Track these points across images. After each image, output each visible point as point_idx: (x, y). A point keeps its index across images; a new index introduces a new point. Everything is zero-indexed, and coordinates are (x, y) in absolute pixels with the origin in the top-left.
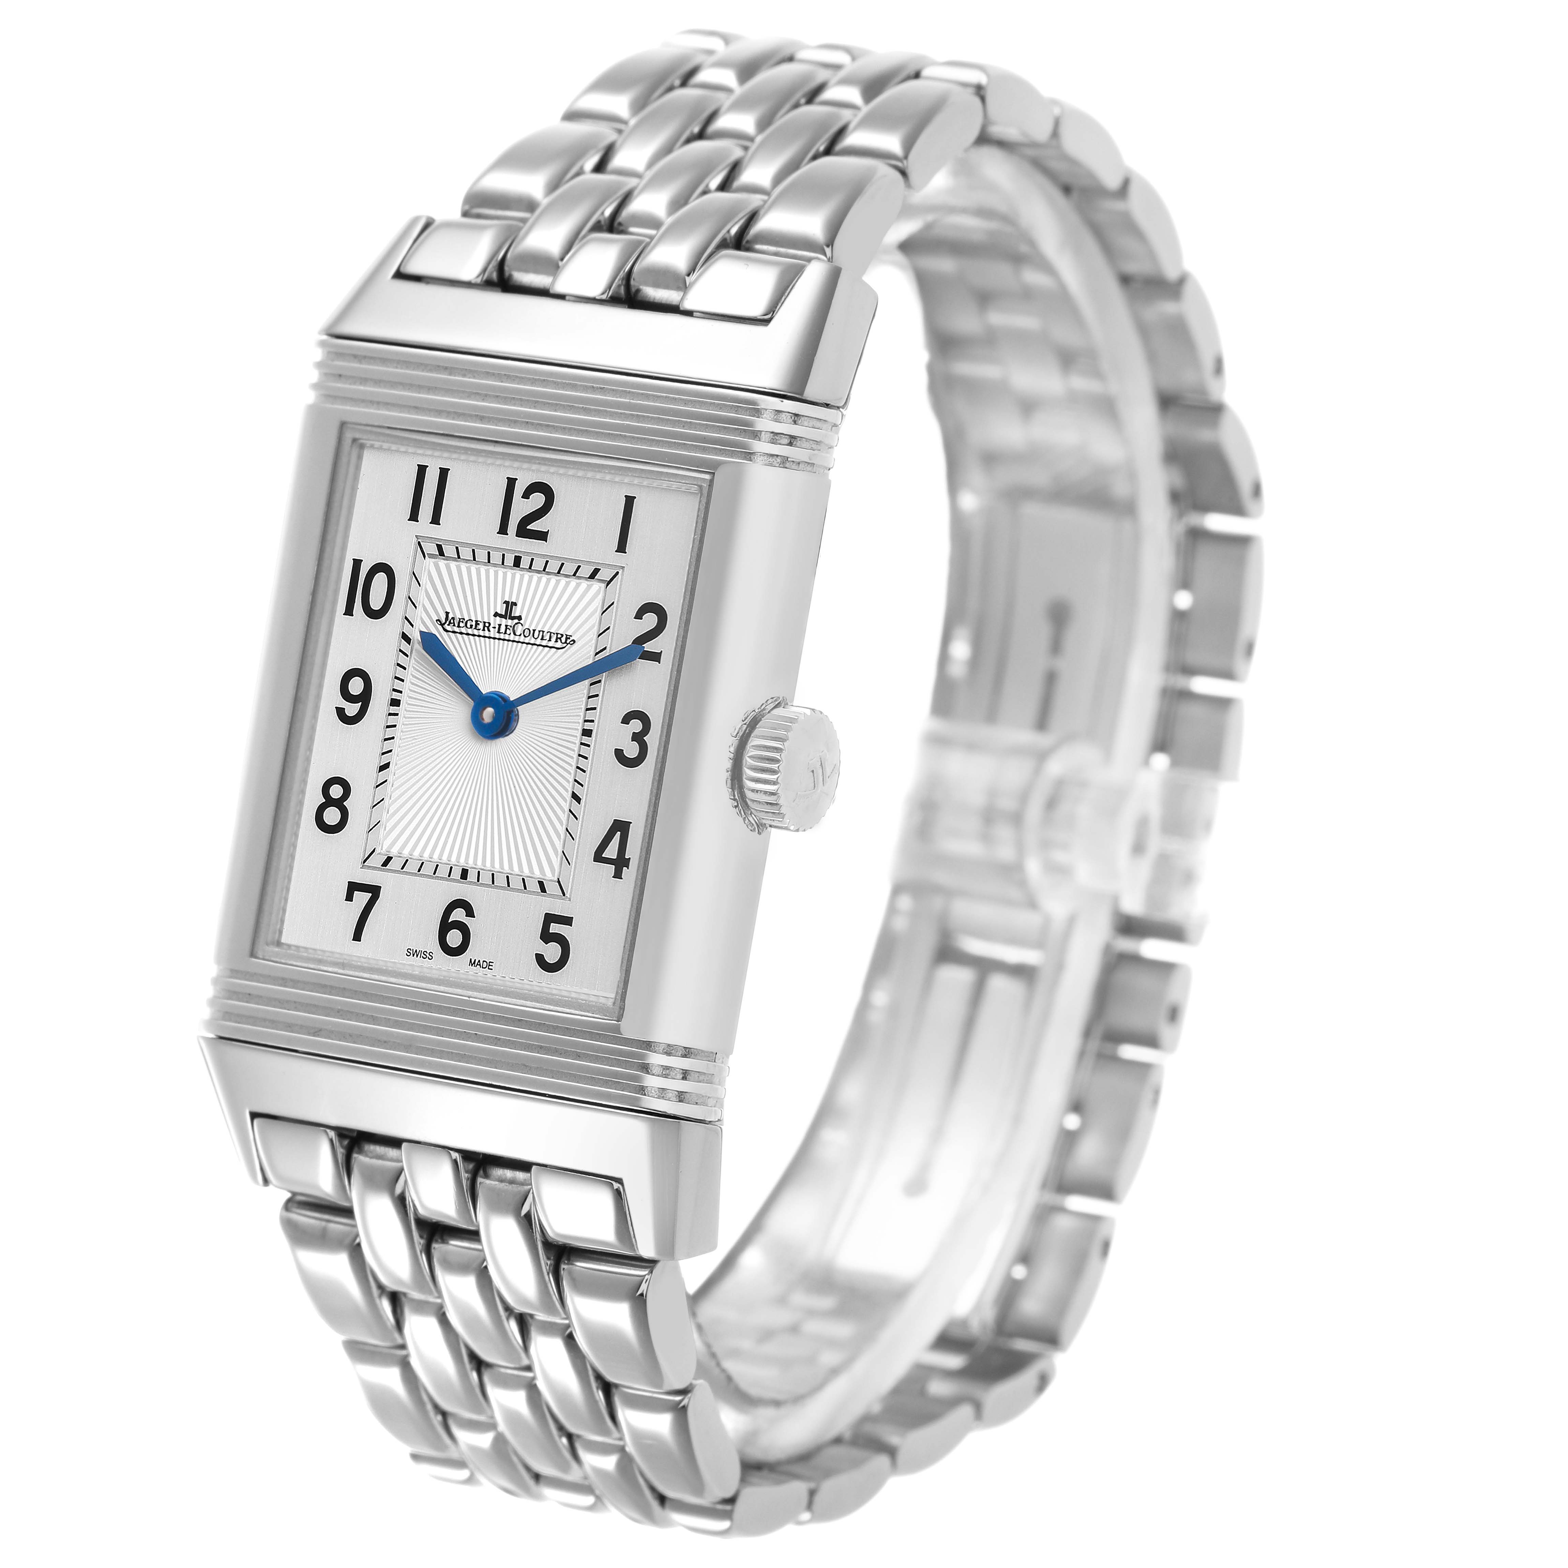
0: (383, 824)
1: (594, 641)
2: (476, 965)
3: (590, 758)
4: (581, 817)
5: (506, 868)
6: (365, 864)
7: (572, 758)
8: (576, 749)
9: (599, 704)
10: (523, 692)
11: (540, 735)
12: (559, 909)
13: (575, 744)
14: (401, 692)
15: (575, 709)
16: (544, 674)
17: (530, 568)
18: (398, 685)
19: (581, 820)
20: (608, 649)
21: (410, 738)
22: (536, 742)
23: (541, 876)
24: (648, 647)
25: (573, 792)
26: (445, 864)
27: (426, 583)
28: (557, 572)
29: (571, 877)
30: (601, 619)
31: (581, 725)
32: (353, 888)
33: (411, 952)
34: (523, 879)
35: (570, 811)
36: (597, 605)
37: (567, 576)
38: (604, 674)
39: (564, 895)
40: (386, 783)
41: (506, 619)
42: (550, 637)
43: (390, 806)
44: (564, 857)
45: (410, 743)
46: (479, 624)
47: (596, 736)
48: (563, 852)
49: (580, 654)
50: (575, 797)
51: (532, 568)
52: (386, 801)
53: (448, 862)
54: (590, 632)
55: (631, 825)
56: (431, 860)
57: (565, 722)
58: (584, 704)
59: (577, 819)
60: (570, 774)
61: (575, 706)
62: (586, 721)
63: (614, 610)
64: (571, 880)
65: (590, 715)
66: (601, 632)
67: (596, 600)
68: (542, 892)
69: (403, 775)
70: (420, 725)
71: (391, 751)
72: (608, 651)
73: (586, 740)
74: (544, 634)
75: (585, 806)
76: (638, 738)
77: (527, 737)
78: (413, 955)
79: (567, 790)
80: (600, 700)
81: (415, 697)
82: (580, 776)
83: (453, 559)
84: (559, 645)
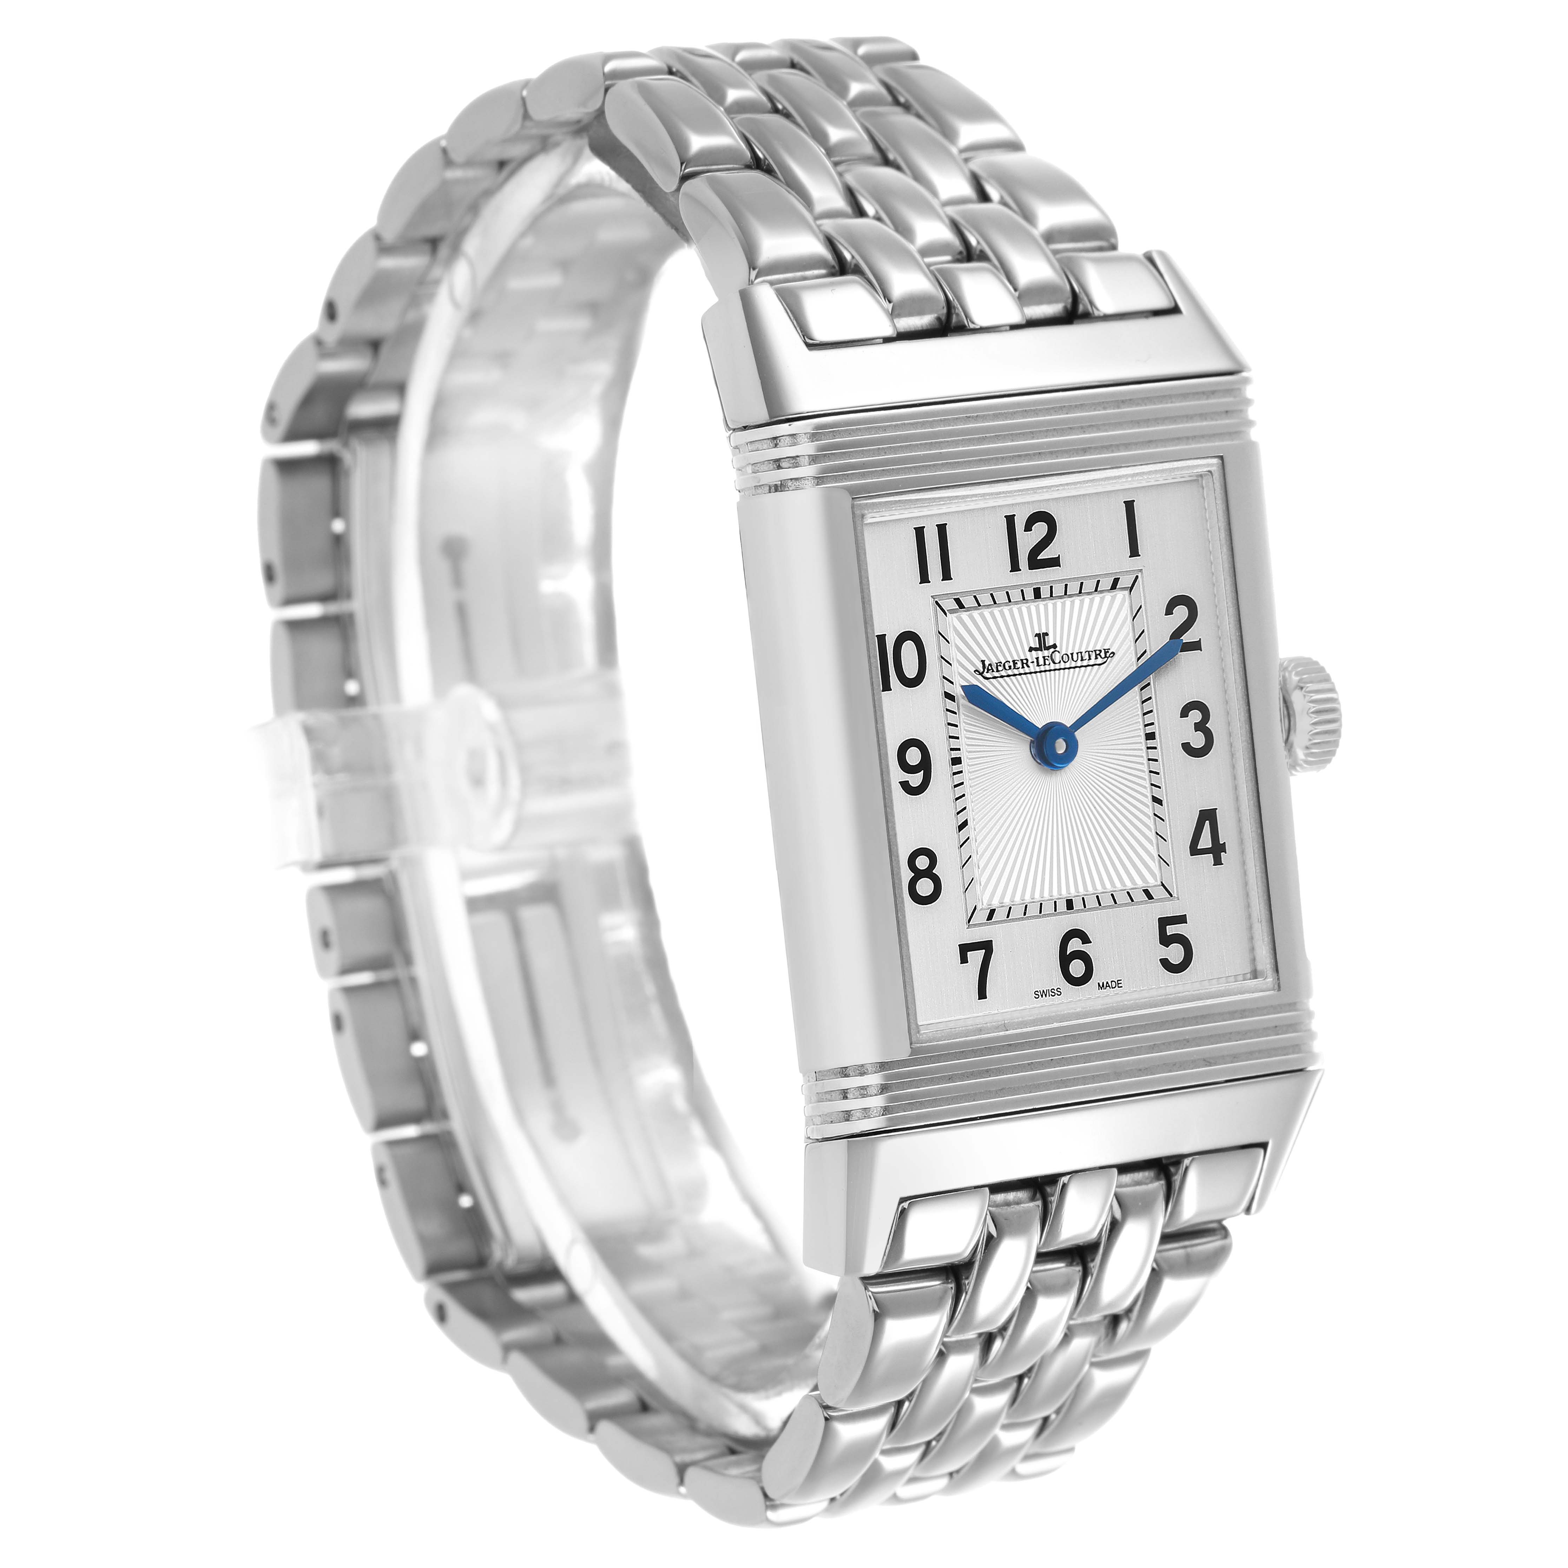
0: (977, 881)
1: (1132, 648)
2: (1105, 987)
3: (1160, 760)
4: (1167, 817)
5: (1109, 887)
6: (970, 923)
7: (1143, 764)
8: (1144, 755)
9: (1155, 706)
10: (1077, 716)
11: (1105, 751)
12: (1170, 910)
13: (1142, 750)
14: (959, 749)
15: (1132, 717)
16: (1093, 693)
17: (1051, 596)
18: (954, 743)
19: (1167, 820)
20: (1148, 651)
21: (980, 790)
22: (1104, 759)
23: (1144, 885)
24: (1186, 638)
25: (1153, 796)
26: (1048, 900)
27: (954, 639)
28: (1078, 592)
29: (1174, 877)
30: (1133, 625)
31: (1142, 730)
32: (965, 950)
33: (1039, 994)
34: (1128, 893)
35: (1155, 815)
36: (1126, 612)
37: (1089, 594)
38: (1151, 676)
39: (1171, 896)
40: (969, 841)
41: (1042, 651)
42: (1089, 656)
43: (979, 861)
44: (1161, 860)
45: (982, 795)
46: (1017, 663)
47: (1160, 737)
48: (1159, 855)
49: (1122, 664)
50: (1157, 800)
51: (1054, 595)
52: (974, 857)
53: (1050, 898)
54: (1127, 640)
55: (1217, 811)
56: (1033, 900)
57: (1126, 732)
58: (1140, 710)
59: (1163, 820)
60: (1145, 779)
61: (1132, 714)
62: (1146, 726)
63: (1144, 613)
64: (1174, 880)
65: (1148, 719)
66: (1137, 637)
67: (1124, 608)
68: (1149, 899)
69: (983, 828)
70: (986, 775)
71: (965, 808)
72: (1149, 653)
73: (1151, 743)
74: (1083, 655)
75: (1168, 806)
76: (1200, 726)
77: (1093, 757)
78: (1042, 996)
79: (1146, 796)
80: (1154, 702)
81: (974, 750)
82: (1155, 779)
83: (975, 608)
84: (1100, 661)
